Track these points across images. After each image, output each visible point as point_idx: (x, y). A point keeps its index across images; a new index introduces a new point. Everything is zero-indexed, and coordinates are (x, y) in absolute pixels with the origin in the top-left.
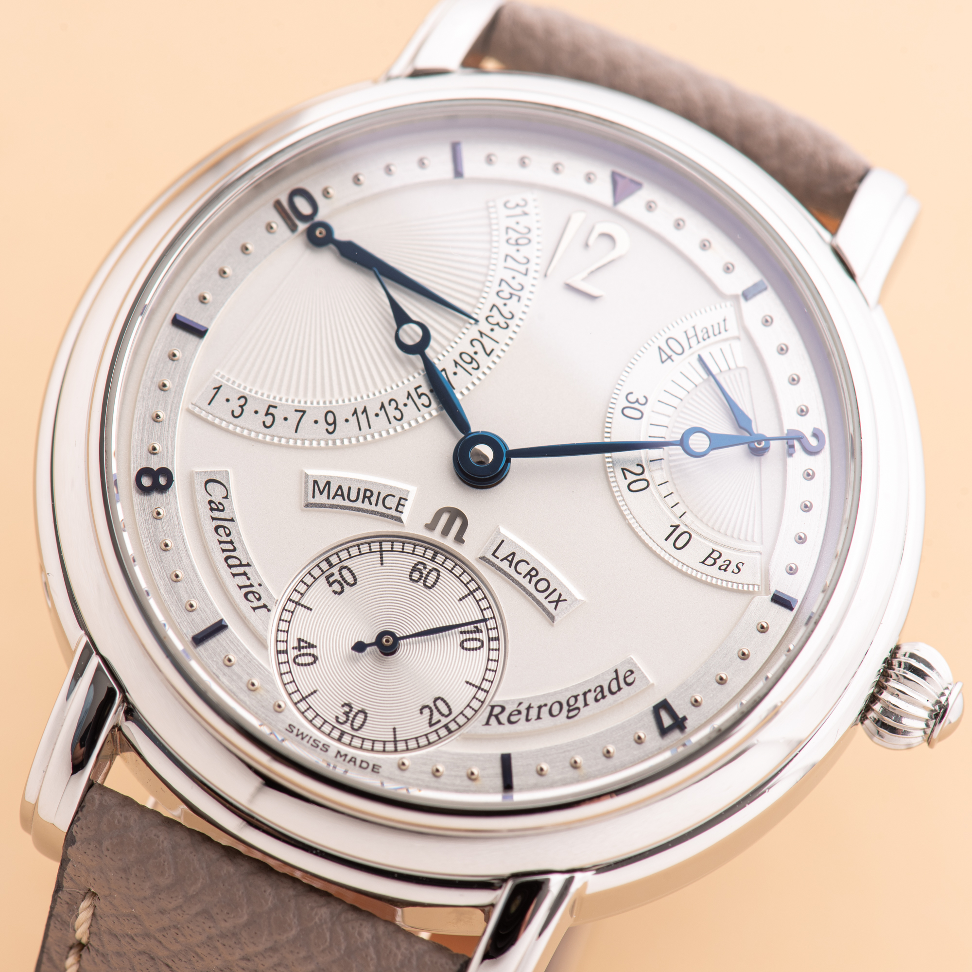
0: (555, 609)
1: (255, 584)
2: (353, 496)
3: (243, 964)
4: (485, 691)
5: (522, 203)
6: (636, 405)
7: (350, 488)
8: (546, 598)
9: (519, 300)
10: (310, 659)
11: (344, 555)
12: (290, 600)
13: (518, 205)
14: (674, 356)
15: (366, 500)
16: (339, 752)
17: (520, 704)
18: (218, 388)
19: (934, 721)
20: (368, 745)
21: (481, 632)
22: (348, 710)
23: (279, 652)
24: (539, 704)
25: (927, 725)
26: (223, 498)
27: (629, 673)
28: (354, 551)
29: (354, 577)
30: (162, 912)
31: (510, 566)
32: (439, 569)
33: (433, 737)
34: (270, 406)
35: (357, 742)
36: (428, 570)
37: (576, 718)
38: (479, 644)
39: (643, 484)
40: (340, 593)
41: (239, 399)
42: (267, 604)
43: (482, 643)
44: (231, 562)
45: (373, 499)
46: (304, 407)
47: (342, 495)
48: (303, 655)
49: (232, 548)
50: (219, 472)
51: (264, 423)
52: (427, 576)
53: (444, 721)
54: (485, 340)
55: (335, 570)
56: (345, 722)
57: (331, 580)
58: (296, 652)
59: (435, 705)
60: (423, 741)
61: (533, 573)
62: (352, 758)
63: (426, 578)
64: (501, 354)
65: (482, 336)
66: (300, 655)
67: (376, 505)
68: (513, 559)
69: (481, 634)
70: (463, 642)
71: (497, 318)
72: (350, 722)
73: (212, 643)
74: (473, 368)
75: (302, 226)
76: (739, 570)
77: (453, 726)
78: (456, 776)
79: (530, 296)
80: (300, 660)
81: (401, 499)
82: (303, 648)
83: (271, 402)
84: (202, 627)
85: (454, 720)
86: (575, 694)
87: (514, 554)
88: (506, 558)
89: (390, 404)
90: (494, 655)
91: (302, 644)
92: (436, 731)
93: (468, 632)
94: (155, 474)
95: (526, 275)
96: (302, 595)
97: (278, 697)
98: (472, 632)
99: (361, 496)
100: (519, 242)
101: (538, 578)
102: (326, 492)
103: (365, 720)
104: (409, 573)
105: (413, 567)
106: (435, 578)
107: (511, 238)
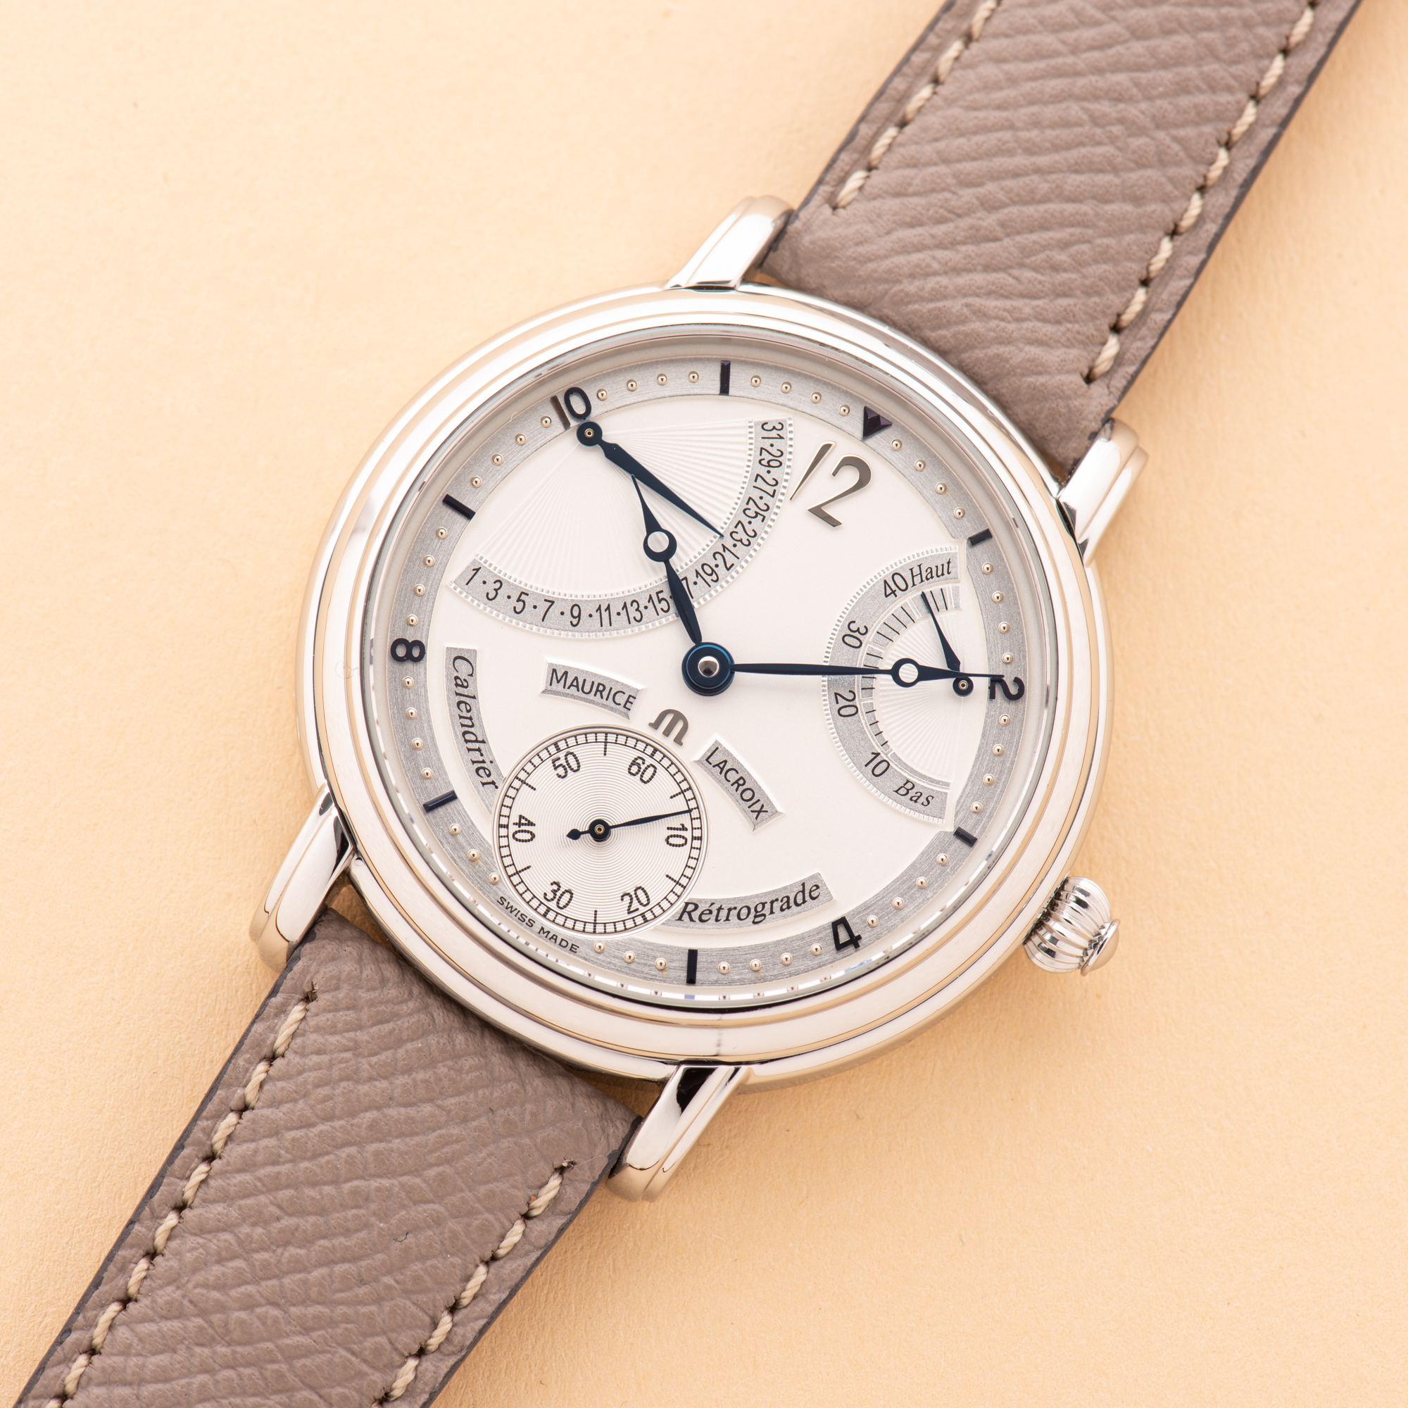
0: (757, 818)
1: (487, 761)
2: (587, 689)
4: (683, 886)
5: (779, 426)
6: (856, 634)
7: (585, 680)
8: (749, 807)
9: (763, 521)
10: (528, 836)
11: (571, 741)
12: (517, 778)
13: (774, 428)
14: (898, 592)
15: (598, 693)
16: (542, 929)
17: (712, 904)
18: (477, 570)
20: (570, 924)
22: (556, 889)
23: (500, 826)
24: (730, 906)
26: (469, 675)
27: (814, 888)
28: (581, 739)
29: (578, 764)
31: (721, 773)
32: (656, 766)
33: (630, 924)
34: (522, 593)
35: (560, 920)
36: (645, 766)
37: (761, 925)
38: (682, 841)
39: (853, 710)
40: (564, 777)
41: (495, 582)
42: (495, 781)
43: (686, 840)
44: (468, 737)
45: (605, 694)
46: (552, 597)
47: (577, 686)
48: (522, 831)
49: (470, 724)
50: (468, 651)
51: (515, 608)
52: (644, 771)
53: (642, 910)
54: (727, 554)
55: (562, 755)
56: (552, 900)
57: (557, 763)
58: (516, 828)
59: (636, 894)
60: (620, 927)
61: (741, 782)
62: (554, 936)
63: (643, 773)
64: (740, 569)
65: (724, 551)
66: (519, 831)
67: (607, 699)
68: (724, 766)
69: (686, 832)
70: (668, 838)
71: (740, 535)
72: (556, 900)
73: (441, 811)
74: (712, 580)
75: (574, 423)
76: (929, 802)
77: (649, 916)
78: (645, 964)
79: (774, 517)
80: (519, 836)
81: (630, 696)
82: (523, 824)
83: (524, 589)
84: (434, 796)
85: (651, 910)
86: (763, 901)
87: (726, 762)
88: (718, 765)
89: (632, 605)
90: (695, 853)
91: (523, 821)
92: (633, 918)
93: (674, 829)
94: (410, 646)
95: (773, 496)
96: (529, 774)
97: (494, 869)
98: (677, 829)
99: (594, 689)
100: (771, 463)
101: (744, 787)
102: (562, 681)
103: (570, 899)
104: (628, 766)
105: (633, 761)
106: (652, 773)
107: (764, 459)
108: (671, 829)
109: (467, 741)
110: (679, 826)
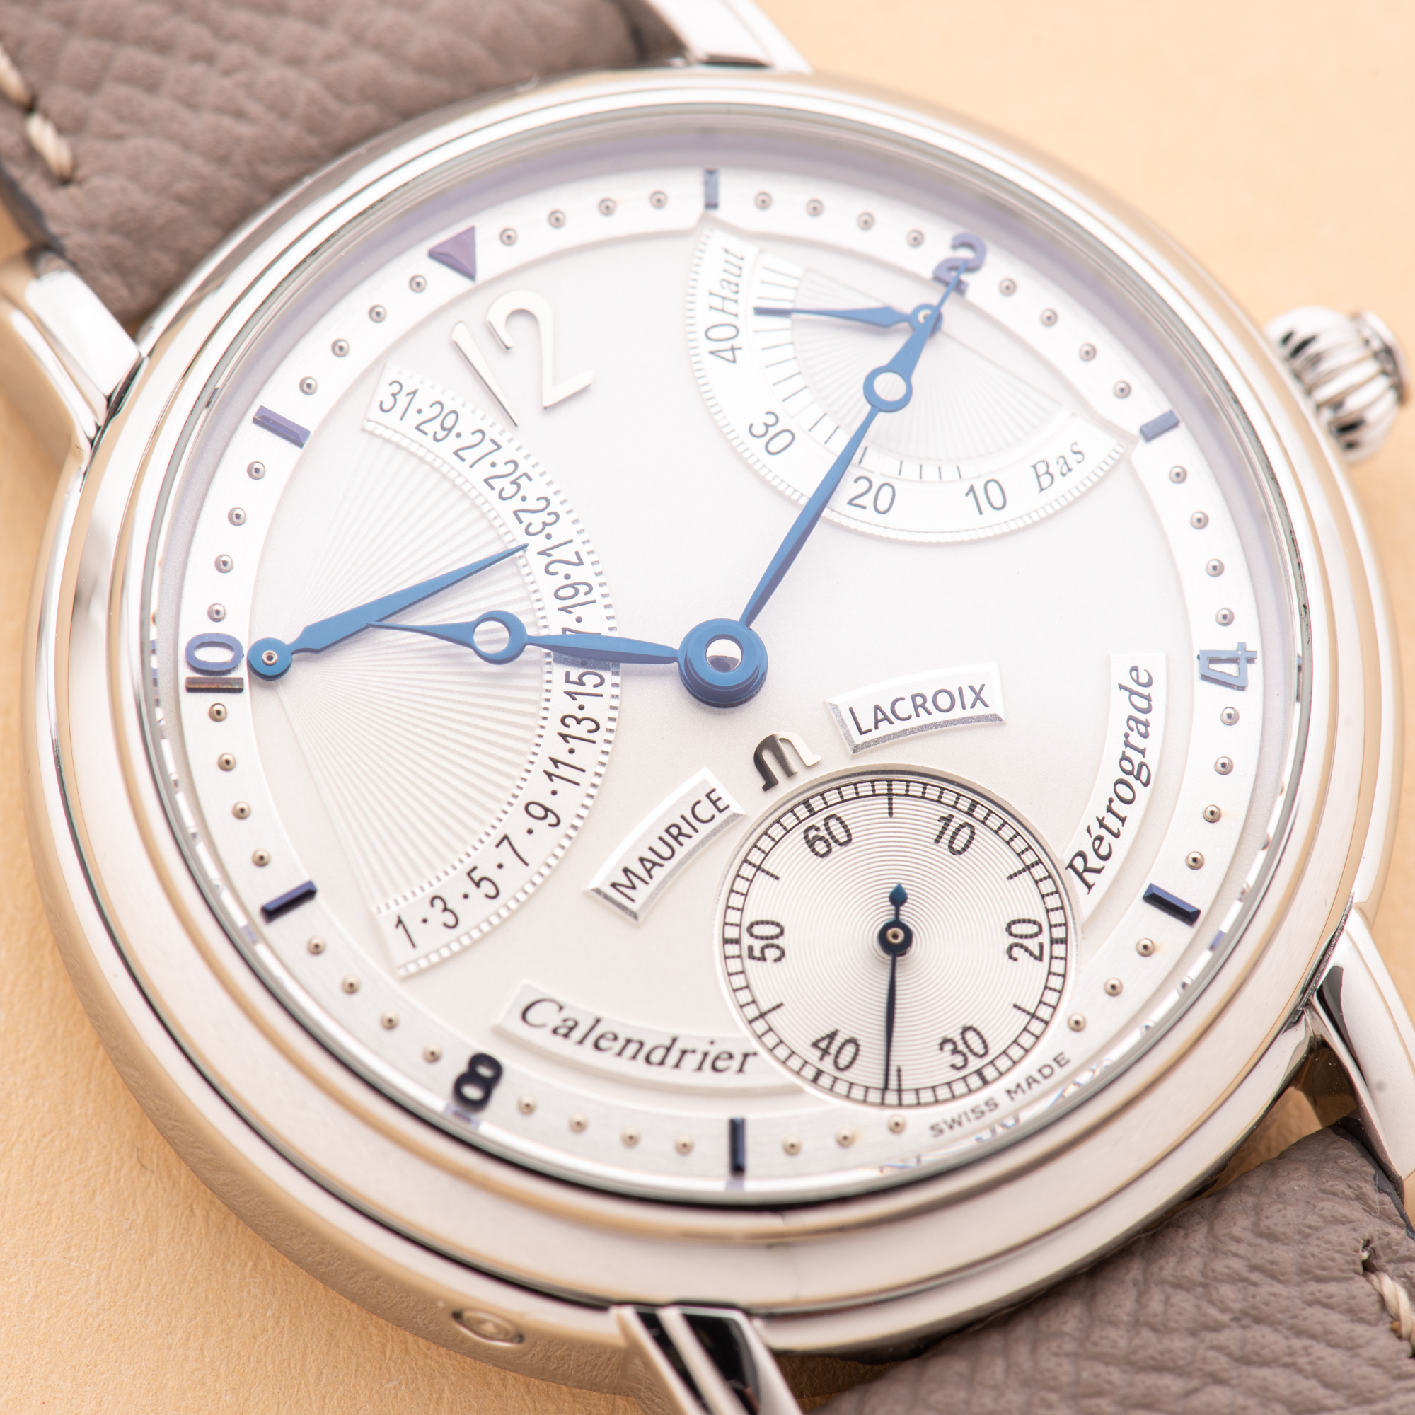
0: (986, 705)
1: (706, 1047)
2: (666, 852)
4: (1037, 863)
5: (396, 388)
6: (772, 431)
7: (651, 849)
8: (964, 708)
9: (530, 479)
10: (850, 1049)
11: (733, 917)
12: (751, 1022)
13: (394, 395)
15: (681, 838)
16: (1009, 1092)
17: (1089, 830)
18: (400, 922)
20: (1016, 1052)
21: (952, 816)
22: (952, 1047)
23: (815, 1081)
24: (1104, 808)
26: (559, 1012)
27: (1134, 673)
28: (736, 901)
29: (773, 923)
31: (891, 723)
32: (832, 813)
33: (1058, 966)
34: (469, 874)
35: (1003, 1063)
36: (823, 828)
37: (1153, 776)
38: (967, 830)
39: (887, 492)
40: (783, 954)
41: (432, 906)
42: (745, 1051)
43: (968, 824)
44: (656, 1057)
45: (686, 829)
46: (497, 834)
47: (655, 864)
48: (839, 1052)
49: (637, 1045)
50: (520, 994)
51: (487, 896)
52: (830, 833)
53: (1045, 938)
54: (557, 554)
55: (747, 940)
56: (966, 1060)
57: (757, 953)
58: (829, 1060)
59: (1016, 936)
60: (1055, 982)
61: (919, 701)
62: (1027, 1080)
63: (833, 837)
64: (589, 547)
65: (549, 555)
66: (837, 1057)
67: (696, 831)
68: (883, 713)
69: (954, 819)
70: (951, 847)
71: (537, 521)
72: (969, 1055)
74: (586, 594)
75: (242, 675)
76: (1081, 453)
77: (1059, 933)
78: (1135, 970)
79: (532, 461)
80: (843, 1061)
81: (708, 796)
82: (828, 1047)
83: (463, 869)
85: (1051, 926)
86: (1120, 755)
87: (877, 708)
88: (877, 722)
89: (568, 726)
90: (994, 822)
91: (823, 1045)
92: (1052, 957)
93: (942, 833)
94: (471, 1075)
95: (499, 447)
96: (754, 1002)
98: (945, 828)
99: (671, 841)
100: (448, 424)
101: (929, 700)
102: (636, 881)
103: (978, 1034)
104: (812, 854)
105: (807, 842)
106: (839, 825)
107: (435, 433)
108: (939, 837)
109: (662, 1063)
110: (942, 824)
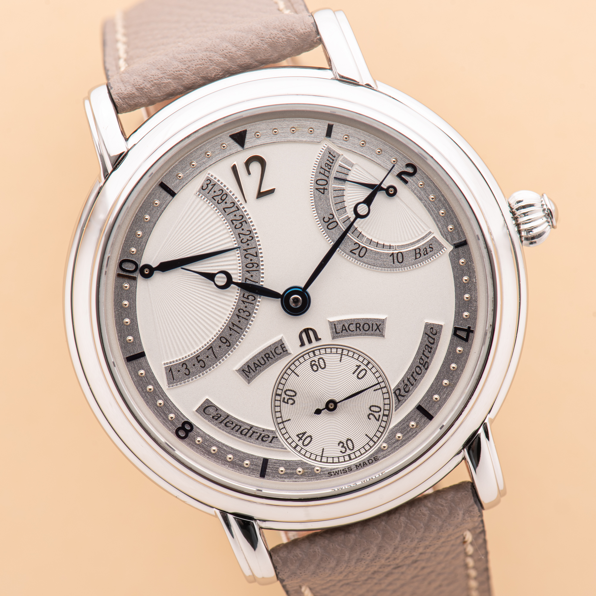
0: (380, 331)
1: (262, 432)
2: (263, 362)
3: (388, 561)
4: (385, 387)
5: (208, 182)
6: (331, 221)
7: (258, 360)
8: (372, 331)
9: (246, 223)
10: (309, 439)
11: (281, 387)
12: (279, 424)
13: (207, 184)
14: (326, 187)
15: (269, 359)
16: (356, 466)
17: (403, 381)
19: (549, 218)
20: (363, 451)
21: (360, 366)
22: (342, 445)
23: (295, 448)
24: (410, 374)
25: (549, 222)
26: (216, 411)
27: (431, 330)
28: (283, 381)
29: (293, 391)
30: (341, 573)
31: (347, 331)
32: (321, 357)
33: (383, 424)
34: (197, 358)
35: (358, 454)
36: (317, 362)
37: (429, 367)
38: (364, 371)
39: (364, 250)
40: (294, 402)
41: (182, 366)
42: (273, 436)
43: (365, 369)
44: (244, 433)
45: (271, 356)
46: (209, 345)
47: (258, 366)
48: (305, 440)
49: (239, 427)
50: (205, 402)
51: (201, 366)
53: (381, 414)
54: (249, 251)
55: (283, 395)
56: (346, 450)
57: (286, 400)
58: (301, 441)
59: (372, 411)
60: (381, 429)
61: (358, 325)
62: (363, 463)
63: (320, 365)
64: (261, 251)
65: (247, 251)
66: (304, 441)
67: (274, 357)
68: (345, 328)
69: (361, 367)
71: (245, 238)
72: (347, 449)
73: (268, 470)
74: (256, 267)
75: (137, 275)
76: (432, 248)
77: (386, 413)
78: (408, 432)
79: (249, 216)
80: (306, 443)
81: (281, 346)
82: (302, 437)
83: (195, 355)
84: (259, 468)
85: (384, 410)
86: (420, 358)
87: (344, 325)
88: (343, 330)
89: (240, 313)
90: (374, 370)
91: (300, 436)
92: (382, 420)
93: (356, 371)
94: (182, 428)
95: (238, 210)
96: (281, 417)
97: (313, 467)
98: (357, 369)
99: (265, 359)
100: (223, 199)
101: (362, 326)
102: (251, 371)
103: (352, 442)
104: (312, 370)
105: (311, 366)
106: (323, 362)
107: (218, 201)
108: (355, 372)
109: (245, 435)
110: (356, 368)
